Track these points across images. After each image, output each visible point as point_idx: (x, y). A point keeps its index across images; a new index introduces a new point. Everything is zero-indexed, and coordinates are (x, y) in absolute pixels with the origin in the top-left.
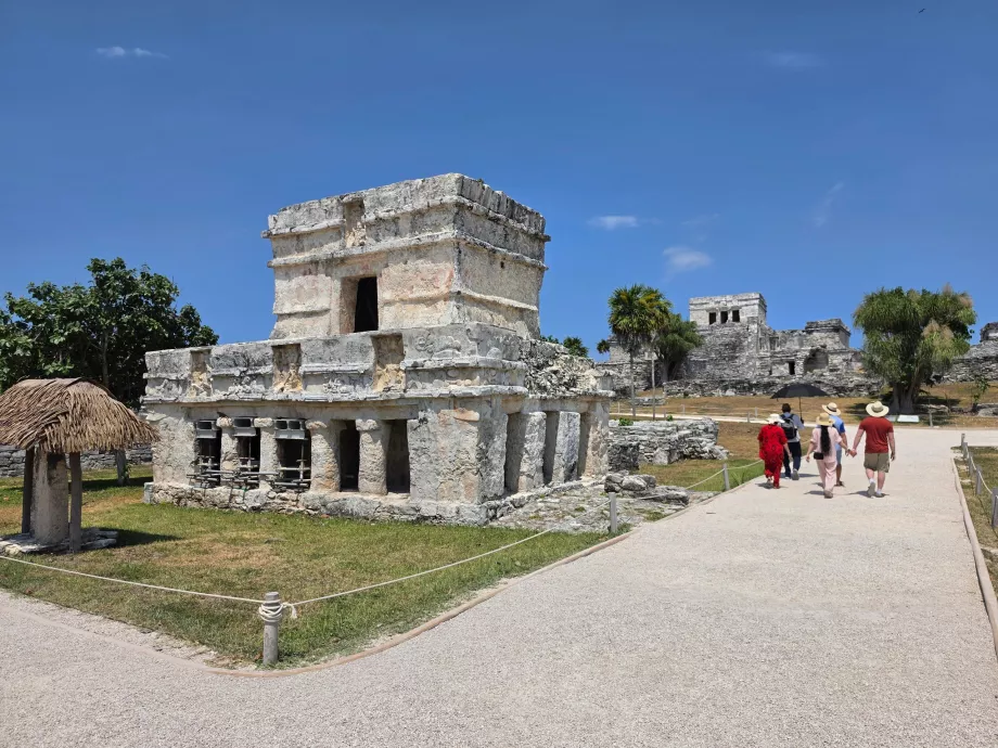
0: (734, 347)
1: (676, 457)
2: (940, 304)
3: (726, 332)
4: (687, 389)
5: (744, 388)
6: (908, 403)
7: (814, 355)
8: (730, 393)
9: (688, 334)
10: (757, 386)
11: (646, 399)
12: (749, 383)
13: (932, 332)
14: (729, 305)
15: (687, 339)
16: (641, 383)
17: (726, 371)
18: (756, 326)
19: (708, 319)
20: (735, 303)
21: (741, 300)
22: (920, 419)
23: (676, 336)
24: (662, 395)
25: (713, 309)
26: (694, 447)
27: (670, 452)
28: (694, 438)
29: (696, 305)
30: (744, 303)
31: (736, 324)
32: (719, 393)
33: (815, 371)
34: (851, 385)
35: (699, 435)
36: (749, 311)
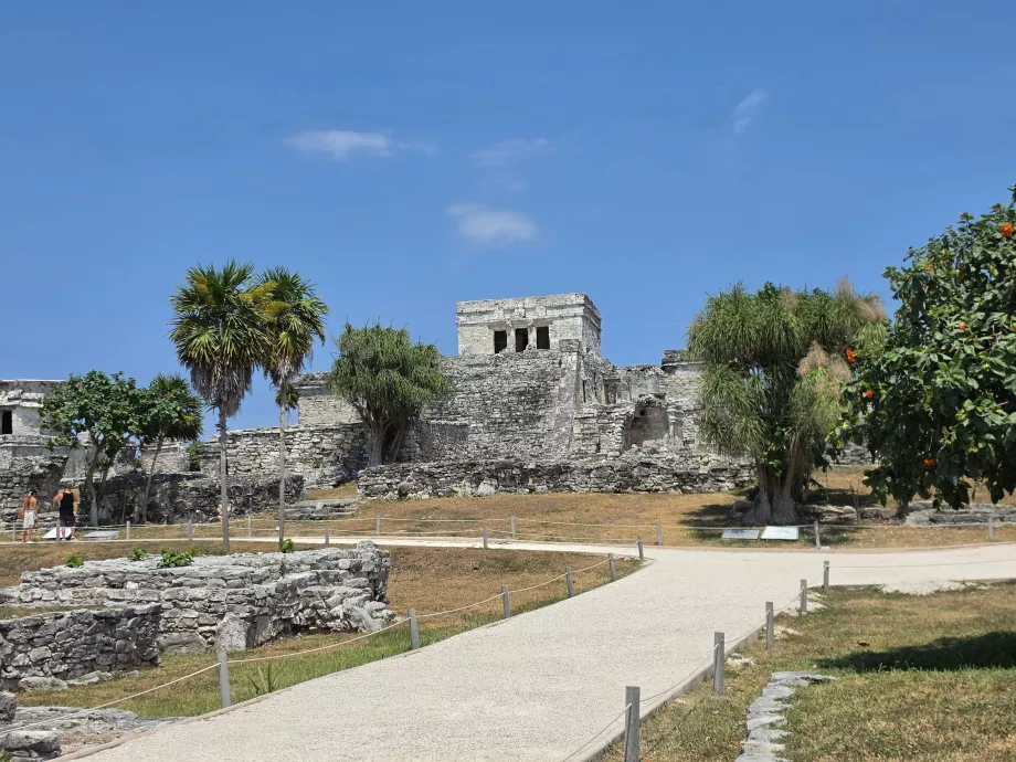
0: (535, 397)
1: (269, 630)
2: (832, 314)
3: (522, 367)
4: (405, 483)
5: (513, 478)
6: (787, 503)
7: (643, 413)
8: (485, 488)
9: (422, 371)
10: (536, 473)
11: (319, 505)
12: (521, 467)
13: (814, 366)
14: (530, 317)
15: (417, 381)
16: (329, 470)
17: (520, 445)
18: (575, 357)
19: (491, 344)
20: (541, 313)
21: (551, 308)
22: (801, 532)
23: (395, 374)
24: (352, 496)
25: (502, 323)
26: (315, 608)
27: (253, 623)
28: (314, 589)
29: (469, 314)
30: (557, 313)
31: (541, 353)
32: (464, 488)
33: (646, 443)
34: (704, 470)
35: (337, 580)
36: (567, 328)
